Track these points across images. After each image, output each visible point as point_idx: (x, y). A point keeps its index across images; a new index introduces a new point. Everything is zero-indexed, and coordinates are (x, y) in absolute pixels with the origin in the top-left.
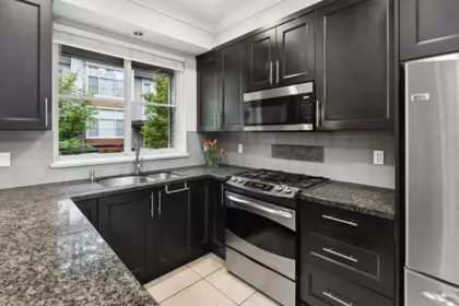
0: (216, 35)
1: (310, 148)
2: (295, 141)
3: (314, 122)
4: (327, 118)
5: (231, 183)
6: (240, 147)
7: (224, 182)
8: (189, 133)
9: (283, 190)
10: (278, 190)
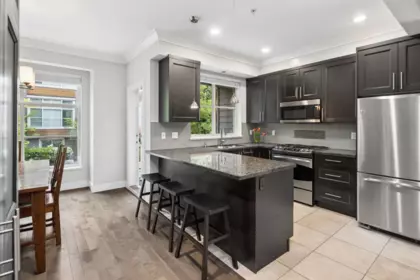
0: (260, 68)
1: (317, 132)
2: (308, 128)
3: (320, 118)
4: (327, 116)
5: (276, 149)
6: (273, 132)
7: (271, 149)
8: (243, 124)
9: (306, 151)
10: (302, 151)
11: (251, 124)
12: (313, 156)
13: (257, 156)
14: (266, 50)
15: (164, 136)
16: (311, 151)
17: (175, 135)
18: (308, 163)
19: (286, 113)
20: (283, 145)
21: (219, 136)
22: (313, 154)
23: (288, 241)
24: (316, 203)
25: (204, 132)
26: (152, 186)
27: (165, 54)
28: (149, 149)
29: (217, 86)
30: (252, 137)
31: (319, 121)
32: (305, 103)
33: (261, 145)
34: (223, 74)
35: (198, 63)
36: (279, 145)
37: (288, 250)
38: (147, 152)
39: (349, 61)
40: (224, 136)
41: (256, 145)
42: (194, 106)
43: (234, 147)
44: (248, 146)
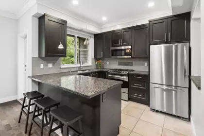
0: (101, 29)
1: (129, 62)
2: (125, 60)
3: (131, 55)
4: (134, 55)
5: (109, 72)
6: (108, 63)
7: (107, 72)
8: (92, 58)
9: (125, 73)
10: (123, 73)
11: (96, 58)
12: (128, 75)
13: (100, 77)
14: (104, 19)
15: (42, 66)
16: (127, 72)
17: (50, 65)
18: (126, 79)
19: (114, 53)
20: (113, 70)
21: (79, 65)
22: (128, 74)
23: (118, 128)
24: (129, 99)
25: (73, 63)
26: (30, 101)
27: (43, 13)
28: (31, 75)
29: (78, 37)
30: (97, 65)
31: (130, 57)
32: (123, 48)
33: (102, 70)
34: (81, 30)
35: (66, 22)
36: (111, 70)
37: (118, 133)
38: (29, 77)
39: (144, 27)
40: (82, 66)
41: (99, 70)
42: (61, 47)
43: (87, 71)
44: (95, 70)
